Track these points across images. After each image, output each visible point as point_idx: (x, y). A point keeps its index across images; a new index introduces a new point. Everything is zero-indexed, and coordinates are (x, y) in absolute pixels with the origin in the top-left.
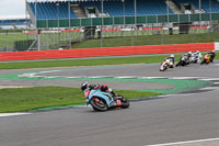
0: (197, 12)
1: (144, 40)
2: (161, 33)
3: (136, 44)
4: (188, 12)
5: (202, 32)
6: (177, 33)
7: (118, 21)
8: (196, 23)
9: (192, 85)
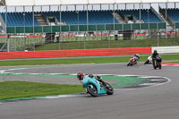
0: (138, 22)
1: (95, 44)
2: (109, 39)
3: (88, 47)
4: (130, 22)
5: (142, 38)
6: (122, 39)
7: (73, 29)
8: (137, 31)
9: (133, 82)
